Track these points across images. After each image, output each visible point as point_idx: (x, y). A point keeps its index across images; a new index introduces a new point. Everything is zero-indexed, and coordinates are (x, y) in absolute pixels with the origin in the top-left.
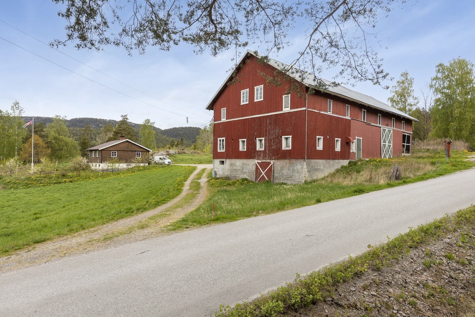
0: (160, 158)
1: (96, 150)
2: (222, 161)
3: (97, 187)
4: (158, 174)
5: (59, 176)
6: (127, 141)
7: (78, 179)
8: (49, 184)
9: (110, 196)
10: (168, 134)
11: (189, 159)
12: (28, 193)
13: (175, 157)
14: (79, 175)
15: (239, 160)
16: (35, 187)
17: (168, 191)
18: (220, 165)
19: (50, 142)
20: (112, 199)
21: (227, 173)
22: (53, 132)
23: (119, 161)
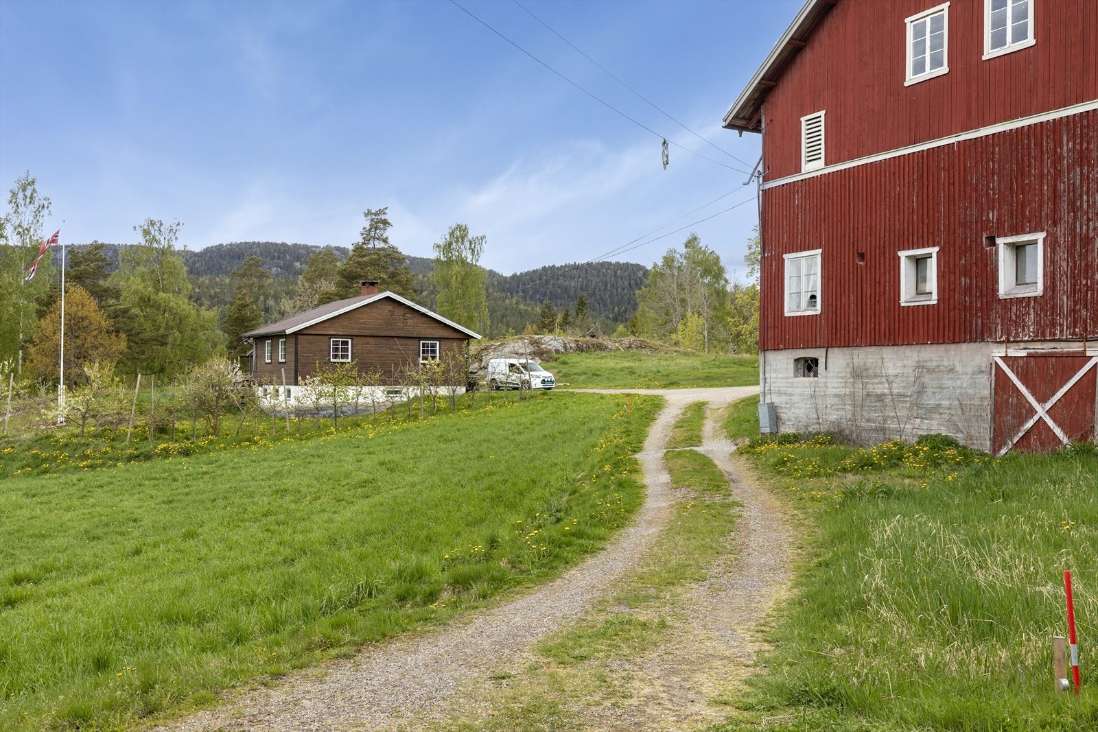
0: (512, 365)
1: (275, 337)
2: (806, 360)
3: (276, 473)
4: (507, 427)
5: (145, 432)
6: (388, 298)
7: (211, 442)
8: (110, 459)
9: (323, 511)
10: (524, 291)
11: (622, 370)
12: (33, 492)
13: (564, 363)
14: (215, 428)
15: (896, 348)
16: (65, 470)
17: (574, 492)
18: (796, 376)
19: (125, 311)
20: (331, 521)
21: (835, 415)
22: (139, 280)
23: (360, 371)
